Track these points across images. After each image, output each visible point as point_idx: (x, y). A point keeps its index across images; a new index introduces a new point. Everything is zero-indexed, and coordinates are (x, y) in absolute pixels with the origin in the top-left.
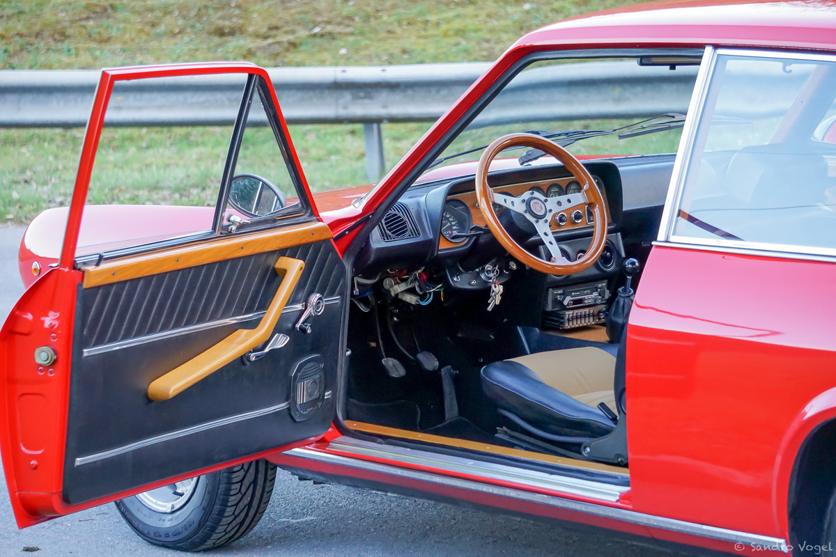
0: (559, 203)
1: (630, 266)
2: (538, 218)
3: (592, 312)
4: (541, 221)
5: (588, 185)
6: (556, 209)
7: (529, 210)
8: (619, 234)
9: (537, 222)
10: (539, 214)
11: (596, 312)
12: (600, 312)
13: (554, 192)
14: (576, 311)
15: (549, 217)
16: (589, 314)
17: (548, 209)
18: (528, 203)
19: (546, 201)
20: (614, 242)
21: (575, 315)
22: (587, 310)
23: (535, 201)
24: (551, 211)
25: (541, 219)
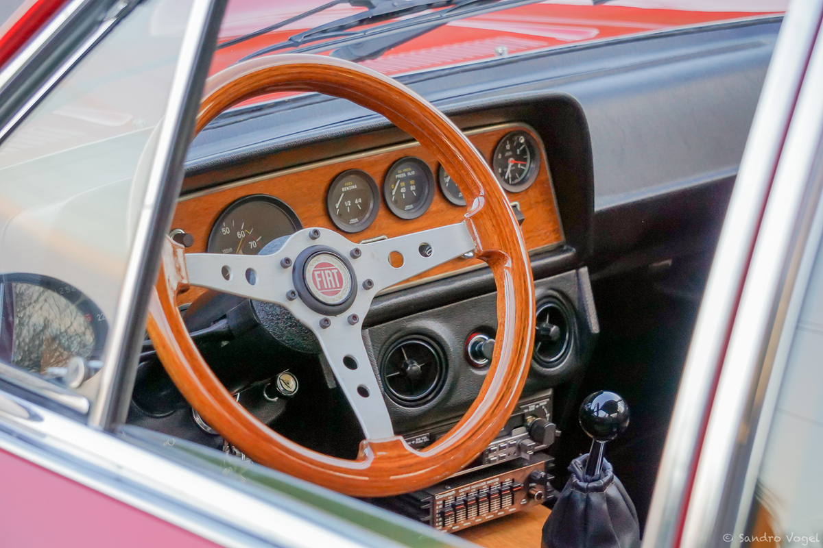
0: (397, 259)
1: (602, 414)
2: (327, 311)
3: (508, 482)
4: (337, 322)
5: (482, 200)
6: (386, 278)
7: (302, 292)
8: (584, 270)
9: (325, 324)
10: (330, 300)
11: (520, 483)
12: (530, 479)
13: (402, 180)
14: (463, 489)
15: (362, 306)
16: (500, 492)
17: (361, 280)
18: (299, 270)
19: (356, 254)
20: (572, 292)
21: (461, 498)
22: (494, 481)
23: (323, 259)
24: (369, 284)
25: (335, 313)
